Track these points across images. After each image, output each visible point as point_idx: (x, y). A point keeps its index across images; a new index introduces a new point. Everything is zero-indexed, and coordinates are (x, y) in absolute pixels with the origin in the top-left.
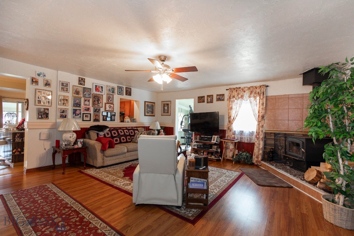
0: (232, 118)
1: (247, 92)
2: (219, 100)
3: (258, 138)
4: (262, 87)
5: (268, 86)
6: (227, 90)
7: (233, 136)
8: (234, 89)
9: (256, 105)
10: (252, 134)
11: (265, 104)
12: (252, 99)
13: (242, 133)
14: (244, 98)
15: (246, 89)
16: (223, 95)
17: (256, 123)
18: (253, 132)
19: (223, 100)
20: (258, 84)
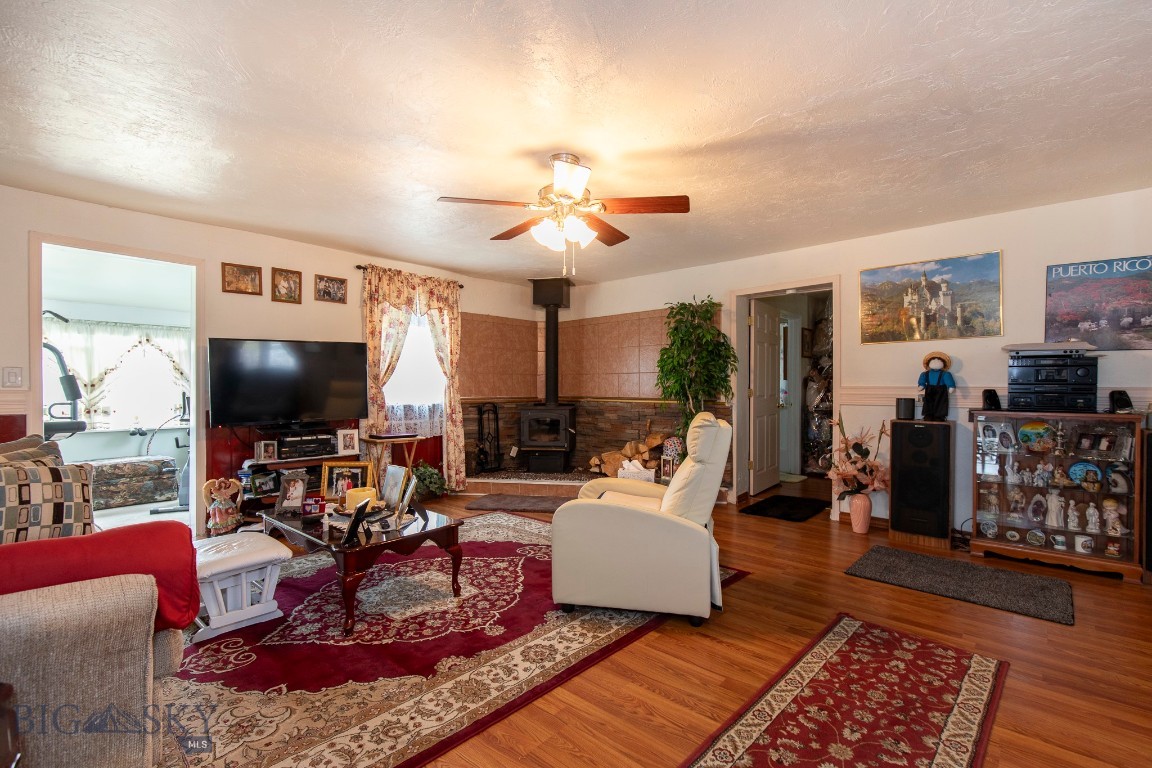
0: (384, 366)
1: (419, 290)
2: (324, 295)
3: (454, 422)
4: (452, 285)
5: (461, 287)
6: (359, 267)
7: (386, 424)
8: (385, 271)
9: (444, 332)
10: (433, 409)
11: (459, 333)
12: (435, 313)
13: (408, 409)
14: (414, 306)
15: (416, 281)
16: (343, 282)
17: (445, 381)
18: (434, 405)
19: (342, 300)
20: (443, 275)
